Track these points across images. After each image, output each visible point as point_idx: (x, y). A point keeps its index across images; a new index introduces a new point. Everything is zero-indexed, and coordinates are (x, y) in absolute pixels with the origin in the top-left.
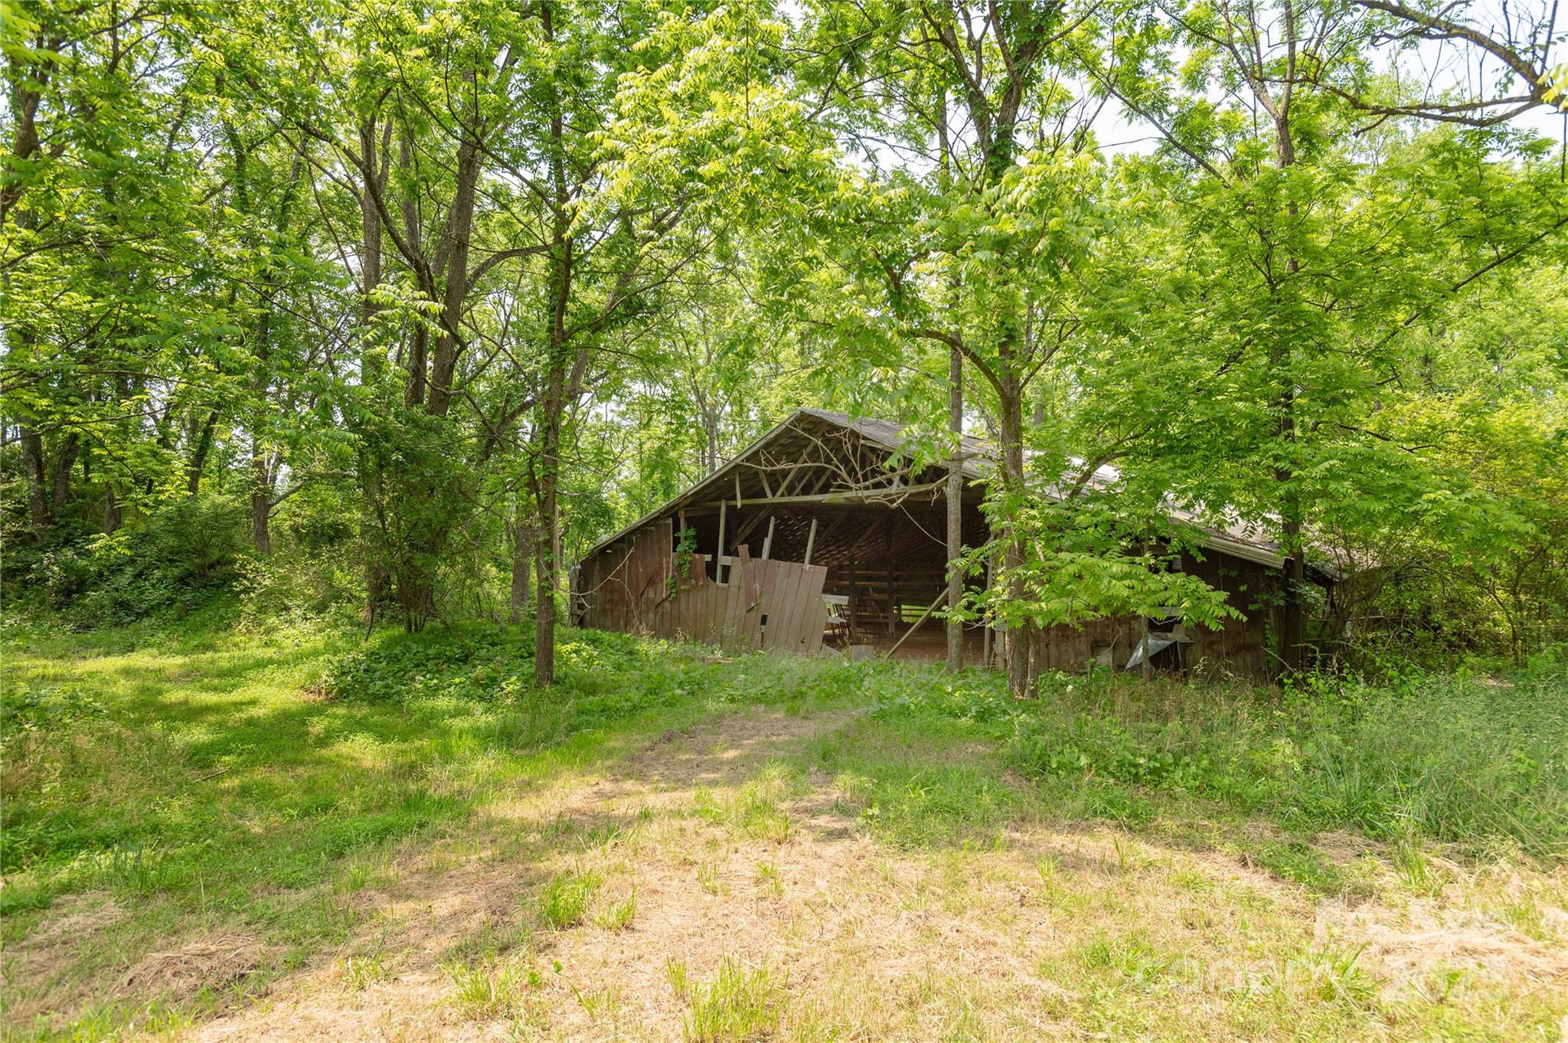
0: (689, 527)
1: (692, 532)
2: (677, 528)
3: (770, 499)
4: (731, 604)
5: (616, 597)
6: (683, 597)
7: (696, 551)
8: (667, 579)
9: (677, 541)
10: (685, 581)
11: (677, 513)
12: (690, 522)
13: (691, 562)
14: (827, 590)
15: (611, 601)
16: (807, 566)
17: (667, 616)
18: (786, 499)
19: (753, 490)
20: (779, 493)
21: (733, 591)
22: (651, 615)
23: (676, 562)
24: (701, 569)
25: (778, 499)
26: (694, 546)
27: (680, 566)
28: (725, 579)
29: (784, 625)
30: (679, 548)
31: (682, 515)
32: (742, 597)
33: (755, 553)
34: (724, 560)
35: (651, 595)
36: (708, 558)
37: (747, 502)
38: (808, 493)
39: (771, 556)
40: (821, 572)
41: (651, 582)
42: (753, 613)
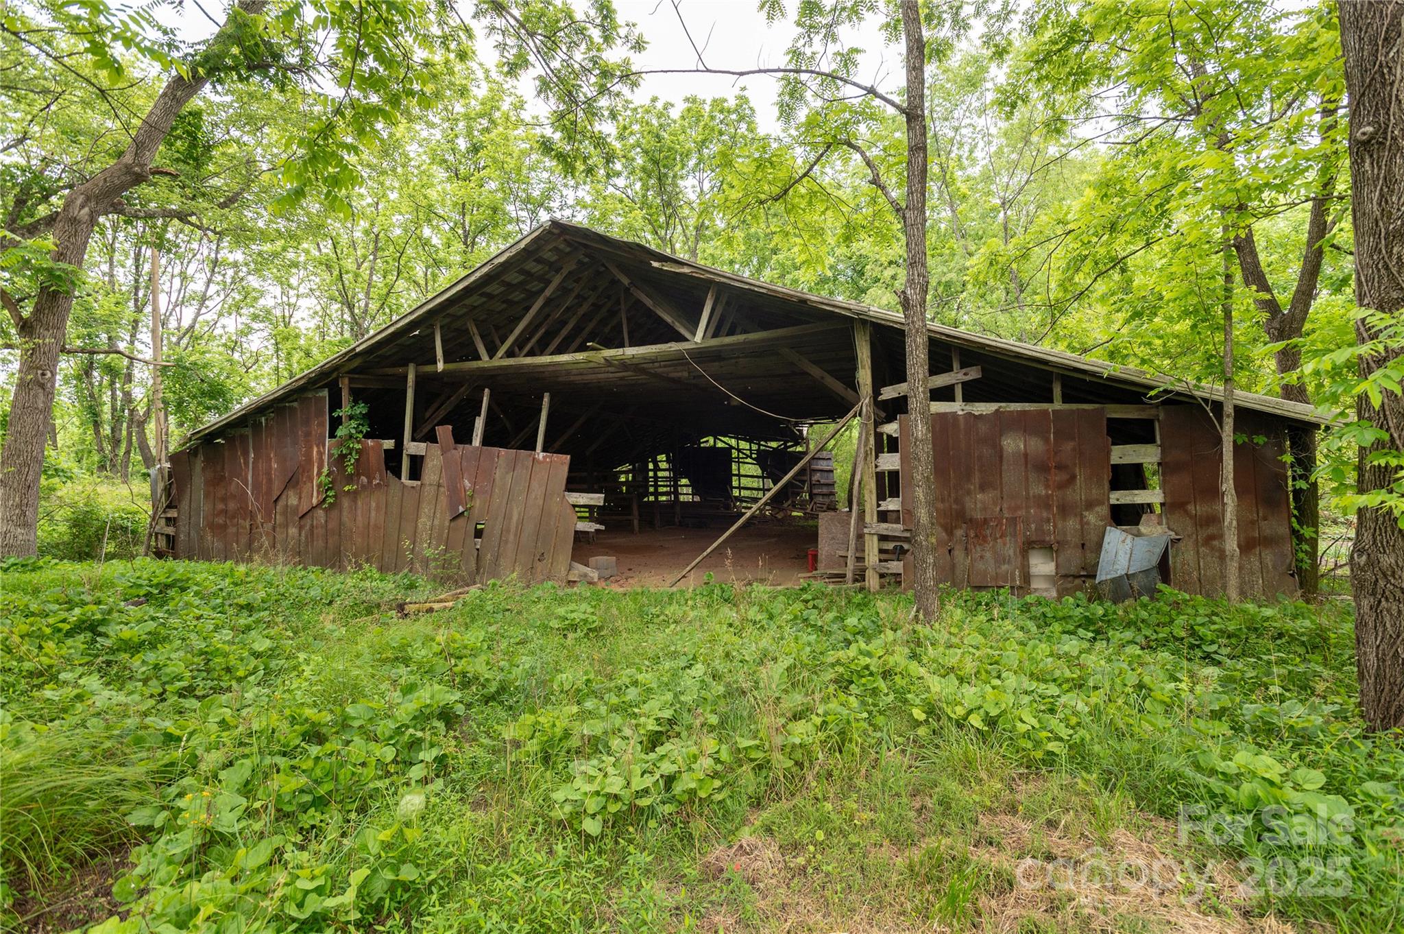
0: (356, 402)
1: (361, 409)
2: (336, 403)
3: (485, 362)
4: (426, 509)
5: (232, 505)
6: (346, 503)
7: (367, 436)
8: (320, 474)
9: (335, 423)
10: (350, 479)
11: (336, 381)
12: (357, 396)
13: (358, 451)
14: (573, 484)
15: (225, 512)
16: (540, 455)
17: (319, 531)
18: (511, 361)
19: (459, 349)
20: (501, 353)
21: (429, 492)
22: (293, 531)
23: (336, 452)
24: (376, 460)
25: (500, 361)
26: (365, 429)
27: (342, 457)
28: (415, 474)
29: (511, 537)
30: (341, 432)
31: (344, 385)
32: (443, 500)
33: (462, 436)
34: (412, 447)
35: (293, 501)
36: (389, 444)
37: (452, 366)
38: (542, 353)
39: (486, 442)
40: (562, 462)
41: (293, 481)
42: (461, 521)
